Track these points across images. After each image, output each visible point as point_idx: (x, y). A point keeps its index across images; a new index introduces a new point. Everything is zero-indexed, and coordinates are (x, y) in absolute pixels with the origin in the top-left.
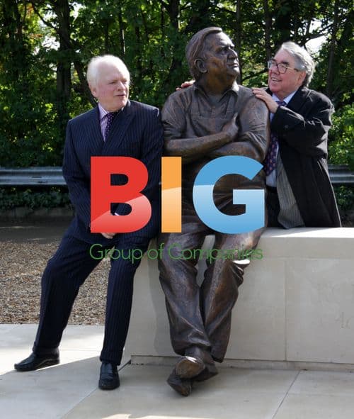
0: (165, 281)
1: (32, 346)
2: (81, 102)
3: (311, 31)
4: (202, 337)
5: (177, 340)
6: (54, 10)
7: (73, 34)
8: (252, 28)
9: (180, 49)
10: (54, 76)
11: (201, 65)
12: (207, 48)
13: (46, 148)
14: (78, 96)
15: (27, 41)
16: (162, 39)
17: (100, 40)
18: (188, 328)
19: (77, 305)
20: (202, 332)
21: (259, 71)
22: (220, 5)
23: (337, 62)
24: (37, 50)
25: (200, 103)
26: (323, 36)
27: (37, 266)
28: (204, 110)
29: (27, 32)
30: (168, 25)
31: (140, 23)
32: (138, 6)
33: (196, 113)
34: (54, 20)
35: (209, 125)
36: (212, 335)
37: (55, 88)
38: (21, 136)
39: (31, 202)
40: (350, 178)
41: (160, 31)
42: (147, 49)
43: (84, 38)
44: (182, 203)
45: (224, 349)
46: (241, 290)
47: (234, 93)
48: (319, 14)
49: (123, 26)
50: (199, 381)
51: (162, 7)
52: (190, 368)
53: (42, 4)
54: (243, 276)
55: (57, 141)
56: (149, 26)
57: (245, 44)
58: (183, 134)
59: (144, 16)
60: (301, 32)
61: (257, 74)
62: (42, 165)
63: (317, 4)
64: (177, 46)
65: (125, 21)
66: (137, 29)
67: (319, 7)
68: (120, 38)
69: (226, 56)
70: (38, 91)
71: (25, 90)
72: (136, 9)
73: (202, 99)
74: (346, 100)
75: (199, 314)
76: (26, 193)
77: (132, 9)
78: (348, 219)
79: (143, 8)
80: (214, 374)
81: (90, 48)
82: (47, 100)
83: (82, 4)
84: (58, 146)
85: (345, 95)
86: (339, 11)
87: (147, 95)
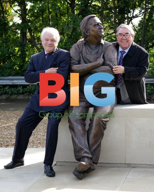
0: (71, 128)
1: (12, 158)
2: (31, 47)
3: (134, 15)
4: (88, 153)
5: (77, 154)
6: (19, 5)
7: (27, 16)
8: (108, 13)
9: (76, 23)
10: (19, 35)
11: (87, 32)
12: (90, 24)
13: (16, 68)
14: (30, 44)
15: (6, 19)
16: (68, 19)
17: (40, 19)
18: (82, 149)
19: (31, 139)
20: (88, 151)
21: (111, 33)
22: (93, 3)
23: (146, 28)
24: (11, 24)
25: (86, 48)
26: (140, 17)
27: (12, 121)
28: (89, 52)
29: (7, 15)
30: (70, 12)
31: (58, 11)
32: (57, 4)
33: (85, 53)
34: (19, 10)
35: (91, 58)
36: (92, 152)
37: (19, 41)
38: (4, 62)
39: (9, 92)
40: (152, 81)
41: (66, 15)
42: (61, 23)
43: (33, 18)
44: (79, 94)
45: (98, 158)
46: (105, 132)
47: (102, 44)
48: (138, 7)
49: (50, 13)
50: (87, 173)
51: (67, 4)
52: (83, 167)
53: (13, 3)
54: (106, 126)
55: (21, 64)
56: (62, 13)
57: (105, 20)
58: (79, 63)
59: (59, 8)
60: (130, 15)
61: (110, 34)
62: (14, 76)
63: (137, 3)
64: (74, 22)
65: (51, 10)
66: (56, 14)
67: (138, 4)
68: (48, 18)
69: (98, 28)
70: (12, 42)
71: (6, 42)
72: (56, 5)
73: (87, 47)
74: (150, 46)
75: (87, 143)
76: (7, 88)
77: (54, 5)
78: (151, 99)
79: (59, 5)
80: (94, 170)
81: (35, 23)
82: (16, 46)
83: (32, 3)
84: (21, 67)
85: (149, 43)
86: (147, 6)
87: (61, 44)
